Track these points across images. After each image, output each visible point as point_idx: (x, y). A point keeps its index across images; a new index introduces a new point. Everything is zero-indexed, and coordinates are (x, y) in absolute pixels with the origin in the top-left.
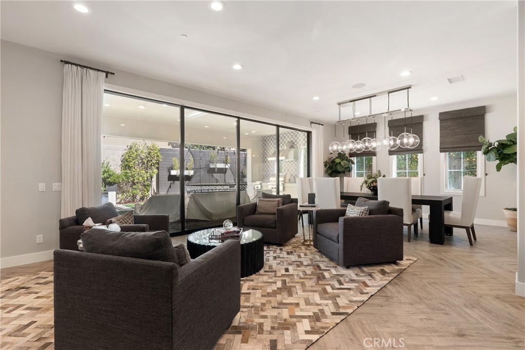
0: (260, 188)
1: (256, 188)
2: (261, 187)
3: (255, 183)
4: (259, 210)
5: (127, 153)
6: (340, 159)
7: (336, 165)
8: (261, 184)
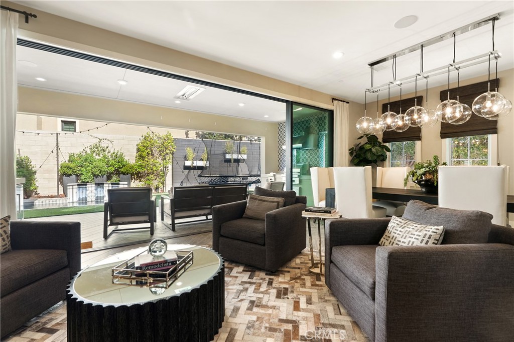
0: (273, 180)
1: (269, 180)
2: (275, 179)
3: (268, 175)
4: (247, 212)
5: (142, 143)
6: (371, 144)
7: (365, 153)
8: (274, 176)
